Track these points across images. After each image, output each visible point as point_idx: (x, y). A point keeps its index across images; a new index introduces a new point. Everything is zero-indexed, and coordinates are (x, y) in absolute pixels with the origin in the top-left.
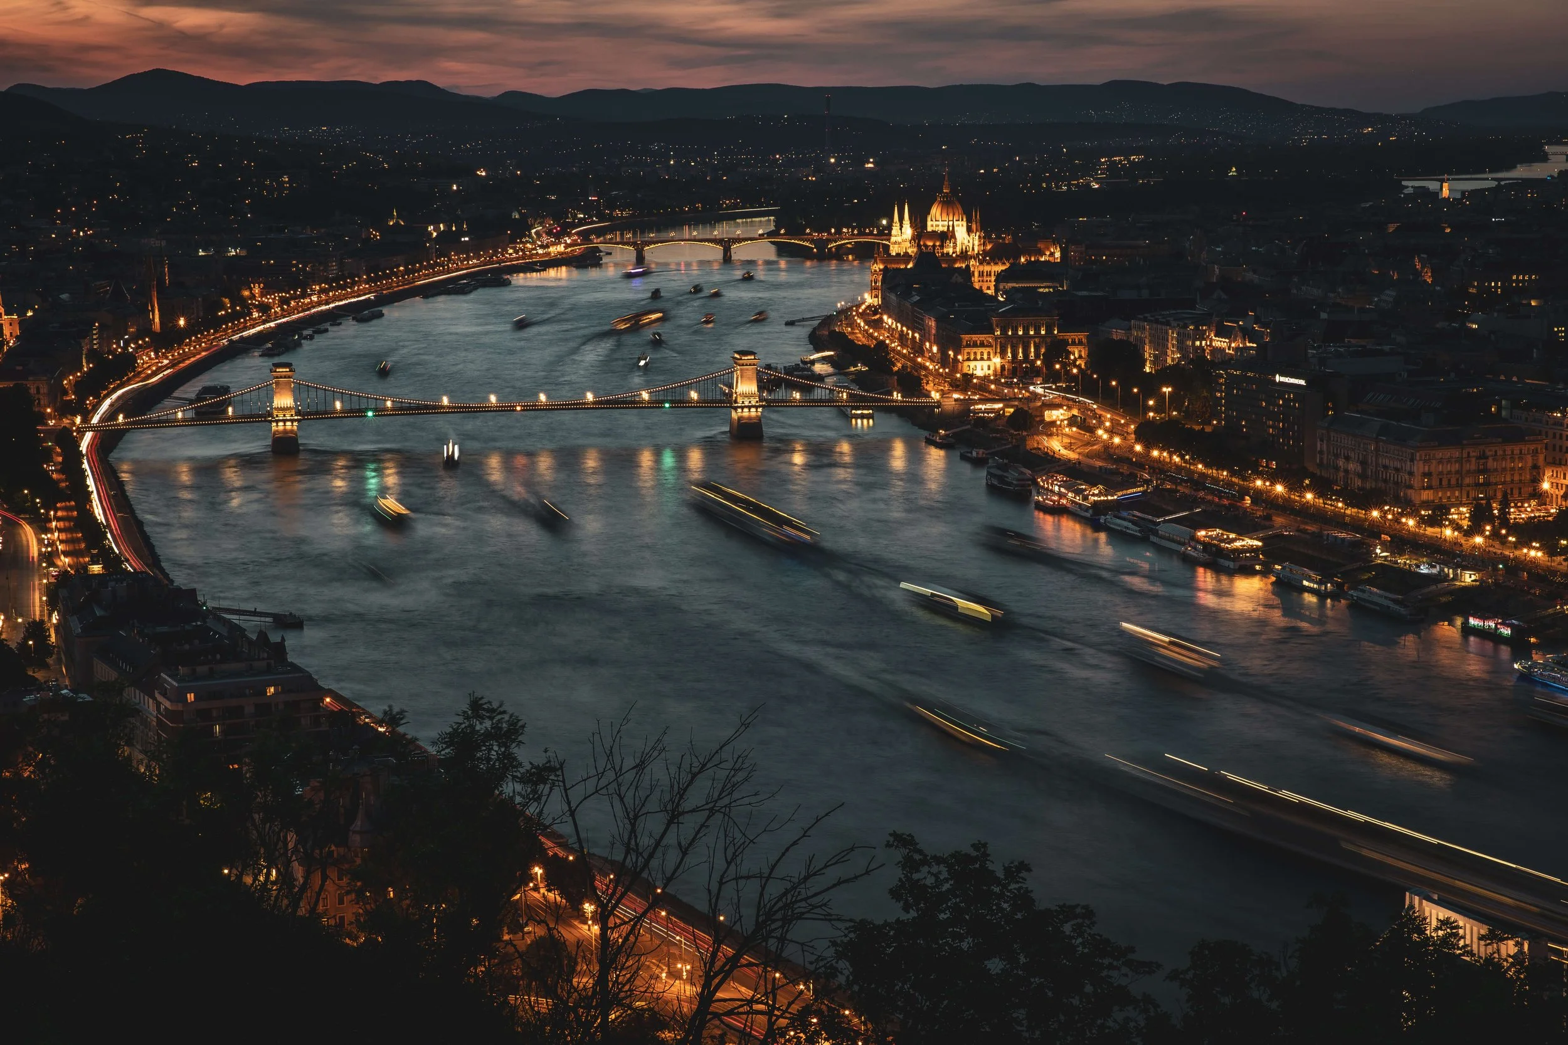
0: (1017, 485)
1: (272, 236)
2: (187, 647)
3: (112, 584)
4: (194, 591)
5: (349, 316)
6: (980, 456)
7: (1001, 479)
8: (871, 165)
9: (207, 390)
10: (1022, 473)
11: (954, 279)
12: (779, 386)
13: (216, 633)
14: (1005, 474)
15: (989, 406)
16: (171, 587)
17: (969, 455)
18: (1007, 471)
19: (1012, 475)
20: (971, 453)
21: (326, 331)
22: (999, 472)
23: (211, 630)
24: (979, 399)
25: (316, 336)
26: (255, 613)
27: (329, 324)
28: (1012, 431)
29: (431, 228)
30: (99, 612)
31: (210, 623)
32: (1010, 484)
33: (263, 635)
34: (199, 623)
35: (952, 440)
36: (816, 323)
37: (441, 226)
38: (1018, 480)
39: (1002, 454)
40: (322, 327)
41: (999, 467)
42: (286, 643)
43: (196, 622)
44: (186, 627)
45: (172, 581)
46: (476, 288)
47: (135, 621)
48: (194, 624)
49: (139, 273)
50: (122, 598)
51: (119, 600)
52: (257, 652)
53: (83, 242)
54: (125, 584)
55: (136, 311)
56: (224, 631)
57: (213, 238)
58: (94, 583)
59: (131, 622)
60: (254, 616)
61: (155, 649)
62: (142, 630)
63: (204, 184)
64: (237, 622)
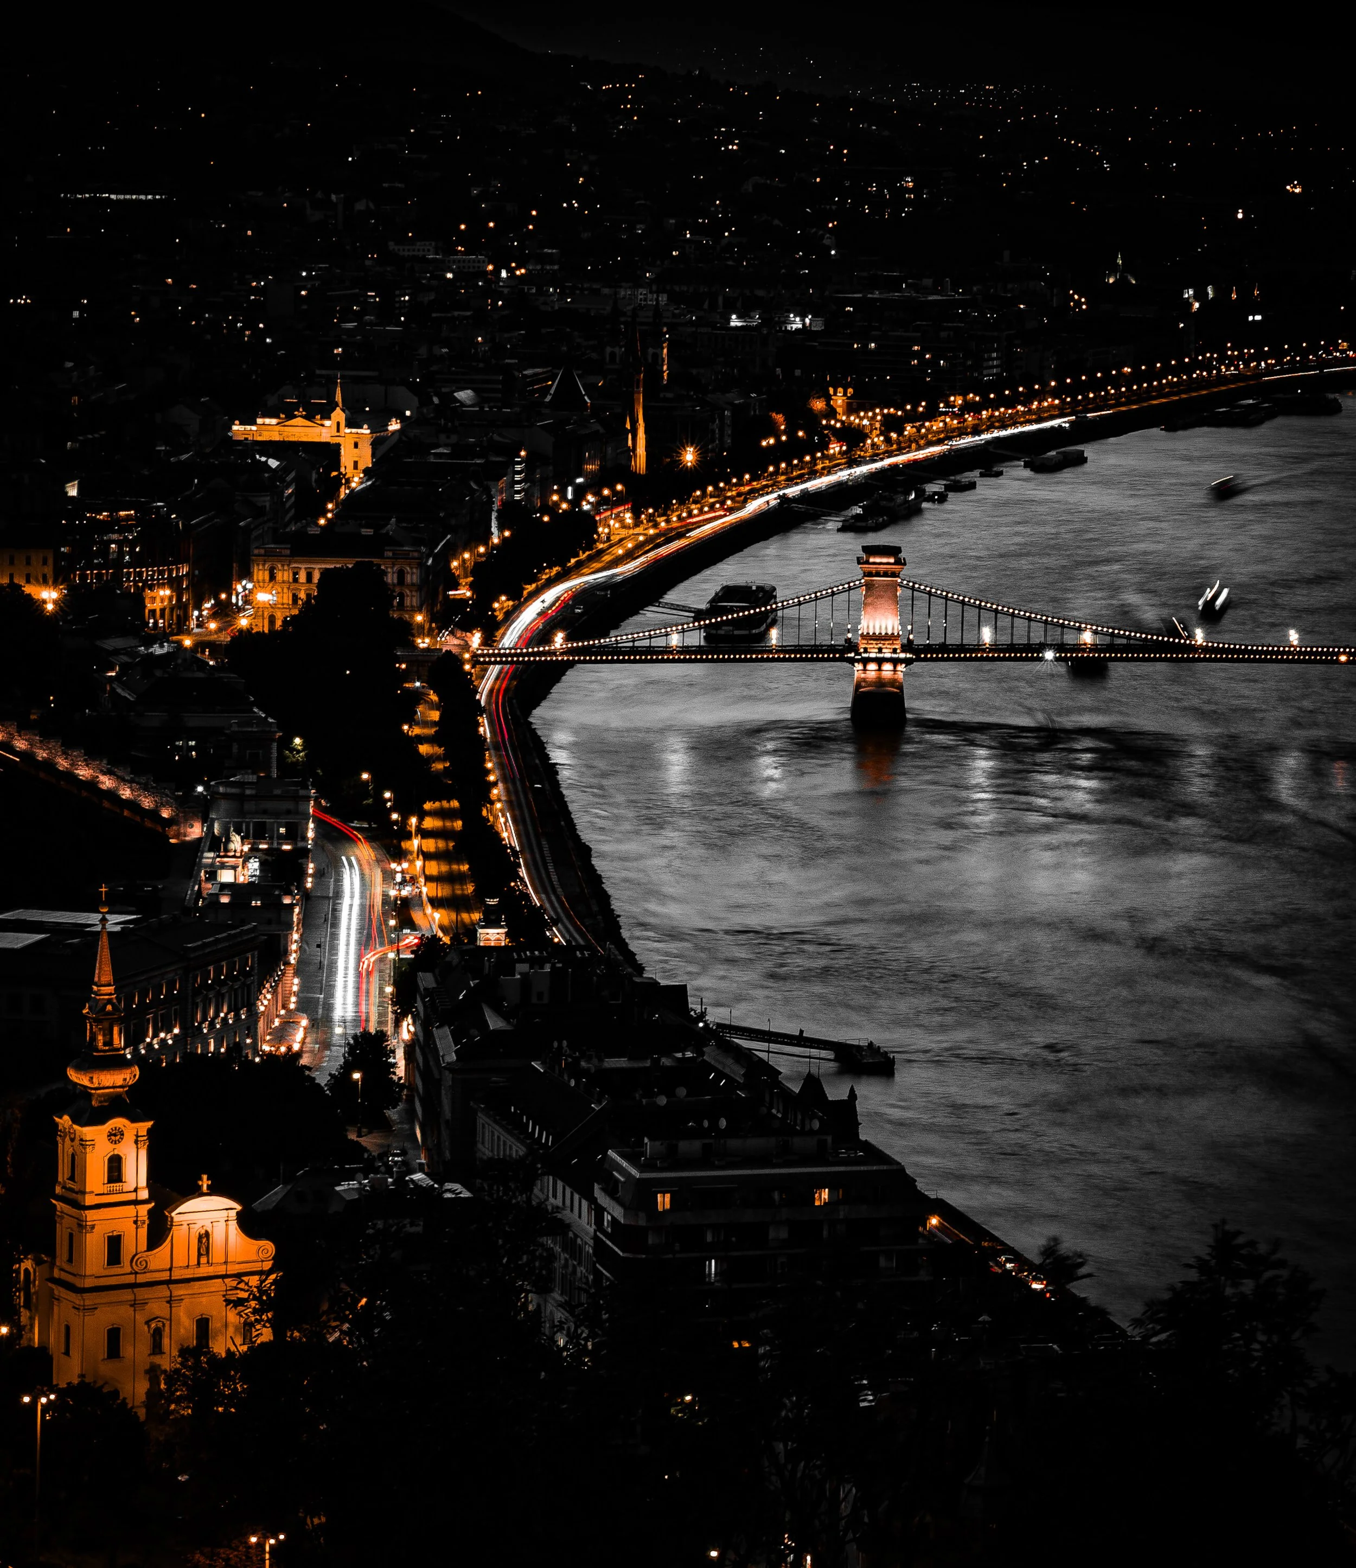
1: (876, 294)
2: (662, 1101)
3: (522, 968)
4: (683, 989)
5: (1020, 458)
9: (730, 593)
13: (721, 1075)
16: (637, 980)
21: (973, 486)
23: (713, 1069)
25: (951, 495)
26: (800, 1040)
27: (978, 472)
29: (1189, 293)
30: (494, 1022)
31: (710, 1054)
33: (812, 1083)
34: (689, 1054)
37: (1210, 289)
40: (966, 478)
43: (683, 1051)
44: (664, 1059)
45: (640, 969)
46: (1271, 416)
47: (565, 1043)
48: (679, 1055)
49: (613, 355)
50: (540, 996)
51: (534, 1000)
52: (799, 1117)
53: (506, 291)
54: (547, 969)
55: (602, 431)
56: (738, 1072)
57: (760, 293)
58: (487, 964)
59: (556, 1044)
60: (798, 1045)
61: (599, 1102)
62: (577, 1061)
63: (749, 187)
64: (763, 1056)
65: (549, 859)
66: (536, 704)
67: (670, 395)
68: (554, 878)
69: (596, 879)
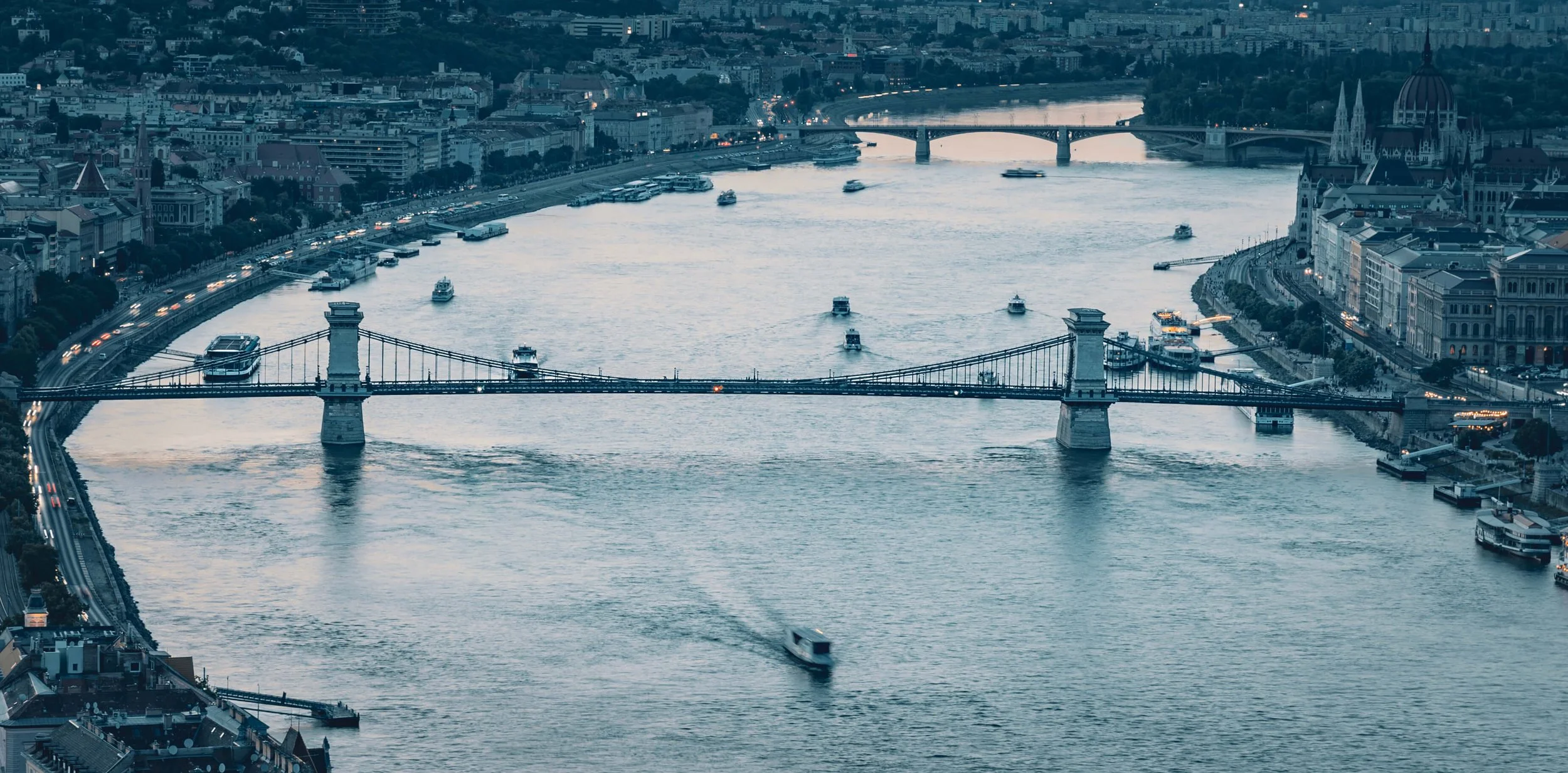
0: (1525, 545)
1: (337, 99)
2: (173, 750)
3: (60, 645)
4: (189, 660)
5: (453, 231)
6: (1467, 494)
7: (1500, 534)
8: (1303, 15)
9: (223, 341)
10: (1535, 525)
11: (1433, 207)
12: (1137, 368)
13: (220, 729)
14: (1508, 526)
15: (1483, 413)
16: (152, 653)
17: (1449, 492)
18: (1512, 521)
19: (1521, 527)
20: (1452, 489)
21: (416, 253)
22: (1497, 523)
23: (213, 724)
24: (1468, 403)
25: (401, 261)
26: (283, 701)
27: (420, 242)
28: (1522, 456)
29: (589, 95)
30: (39, 688)
31: (213, 713)
32: (1513, 542)
33: (294, 736)
34: (194, 713)
35: (1420, 468)
36: (1204, 269)
37: (606, 92)
38: (1528, 537)
39: (1506, 495)
40: (409, 247)
41: (1497, 515)
42: (330, 752)
43: (189, 709)
44: (174, 717)
45: (155, 645)
46: (656, 193)
47: (95, 705)
48: (187, 713)
49: (127, 151)
50: (75, 667)
51: (70, 670)
52: (284, 763)
53: (41, 101)
54: (81, 644)
55: (119, 213)
56: (233, 727)
57: (244, 100)
58: (32, 642)
59: (88, 706)
60: (282, 705)
61: (124, 752)
62: (105, 719)
63: (233, 15)
64: (255, 714)
65: (81, 557)
66: (68, 433)
67: (173, 183)
68: (86, 572)
69: (118, 573)
